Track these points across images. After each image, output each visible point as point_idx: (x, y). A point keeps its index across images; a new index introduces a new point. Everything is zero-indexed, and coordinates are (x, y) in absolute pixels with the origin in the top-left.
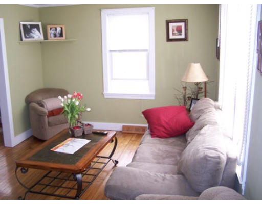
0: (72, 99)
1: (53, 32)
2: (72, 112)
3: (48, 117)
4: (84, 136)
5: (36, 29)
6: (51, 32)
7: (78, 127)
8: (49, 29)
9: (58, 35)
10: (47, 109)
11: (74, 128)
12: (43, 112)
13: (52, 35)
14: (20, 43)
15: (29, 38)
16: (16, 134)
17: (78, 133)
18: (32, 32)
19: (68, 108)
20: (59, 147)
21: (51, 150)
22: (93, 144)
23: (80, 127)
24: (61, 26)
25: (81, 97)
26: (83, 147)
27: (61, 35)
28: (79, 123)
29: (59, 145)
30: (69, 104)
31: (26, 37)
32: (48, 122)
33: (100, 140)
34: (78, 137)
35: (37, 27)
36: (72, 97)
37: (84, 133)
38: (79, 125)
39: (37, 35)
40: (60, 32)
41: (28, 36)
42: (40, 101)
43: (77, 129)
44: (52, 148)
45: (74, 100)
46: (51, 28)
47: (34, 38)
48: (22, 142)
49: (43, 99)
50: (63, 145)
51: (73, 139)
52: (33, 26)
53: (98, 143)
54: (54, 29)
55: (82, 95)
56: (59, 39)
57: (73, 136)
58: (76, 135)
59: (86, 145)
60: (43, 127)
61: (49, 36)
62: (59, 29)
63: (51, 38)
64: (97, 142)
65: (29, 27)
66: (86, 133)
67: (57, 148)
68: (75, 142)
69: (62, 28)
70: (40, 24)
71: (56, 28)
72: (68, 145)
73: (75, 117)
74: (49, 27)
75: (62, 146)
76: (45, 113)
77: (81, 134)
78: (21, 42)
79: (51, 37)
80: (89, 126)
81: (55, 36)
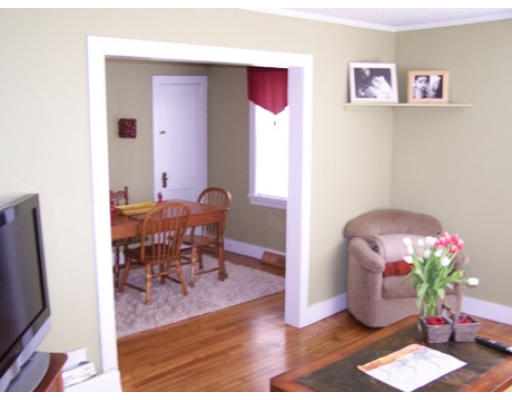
0: (434, 249)
1: (420, 85)
2: (431, 280)
3: (384, 276)
4: (451, 346)
5: (381, 79)
6: (415, 86)
7: (440, 321)
8: (413, 78)
9: (431, 93)
10: (385, 258)
11: (430, 321)
12: (374, 264)
13: (418, 94)
14: (345, 107)
15: (365, 96)
16: (312, 301)
17: (438, 336)
18: (372, 85)
19: (423, 270)
20: (381, 364)
21: (360, 368)
22: (471, 375)
23: (447, 323)
24: (441, 74)
25: (460, 247)
26: (442, 377)
27: (439, 93)
28: (445, 311)
29: (381, 359)
30: (425, 260)
31: (358, 95)
32: (384, 289)
33: (492, 369)
34: (434, 346)
35: (386, 73)
36: (436, 244)
37: (452, 338)
38: (444, 315)
39: (384, 92)
40: (436, 87)
41: (363, 94)
42: (374, 238)
43: (437, 327)
44: (362, 364)
45: (438, 253)
46: (416, 77)
47: (375, 97)
48: (324, 320)
49: (381, 234)
50: (393, 360)
51: (422, 348)
52: (376, 72)
53: (483, 375)
54: (425, 78)
55: (461, 242)
56: (433, 102)
57: (424, 340)
58: (432, 339)
59: (449, 374)
60: (369, 298)
61: (410, 94)
62: (434, 80)
63: (416, 100)
64: (483, 371)
65: (368, 73)
66: (458, 338)
67: (376, 366)
68: (425, 358)
69: (441, 77)
70: (392, 67)
71: (428, 77)
72: (404, 364)
73: (435, 293)
74: (412, 75)
75: (388, 362)
76: (379, 268)
77: (445, 339)
78: (348, 104)
79: (414, 97)
80: (468, 324)
81: (425, 94)
